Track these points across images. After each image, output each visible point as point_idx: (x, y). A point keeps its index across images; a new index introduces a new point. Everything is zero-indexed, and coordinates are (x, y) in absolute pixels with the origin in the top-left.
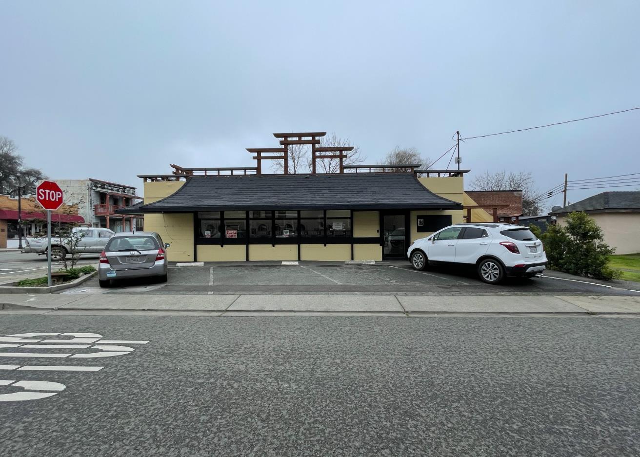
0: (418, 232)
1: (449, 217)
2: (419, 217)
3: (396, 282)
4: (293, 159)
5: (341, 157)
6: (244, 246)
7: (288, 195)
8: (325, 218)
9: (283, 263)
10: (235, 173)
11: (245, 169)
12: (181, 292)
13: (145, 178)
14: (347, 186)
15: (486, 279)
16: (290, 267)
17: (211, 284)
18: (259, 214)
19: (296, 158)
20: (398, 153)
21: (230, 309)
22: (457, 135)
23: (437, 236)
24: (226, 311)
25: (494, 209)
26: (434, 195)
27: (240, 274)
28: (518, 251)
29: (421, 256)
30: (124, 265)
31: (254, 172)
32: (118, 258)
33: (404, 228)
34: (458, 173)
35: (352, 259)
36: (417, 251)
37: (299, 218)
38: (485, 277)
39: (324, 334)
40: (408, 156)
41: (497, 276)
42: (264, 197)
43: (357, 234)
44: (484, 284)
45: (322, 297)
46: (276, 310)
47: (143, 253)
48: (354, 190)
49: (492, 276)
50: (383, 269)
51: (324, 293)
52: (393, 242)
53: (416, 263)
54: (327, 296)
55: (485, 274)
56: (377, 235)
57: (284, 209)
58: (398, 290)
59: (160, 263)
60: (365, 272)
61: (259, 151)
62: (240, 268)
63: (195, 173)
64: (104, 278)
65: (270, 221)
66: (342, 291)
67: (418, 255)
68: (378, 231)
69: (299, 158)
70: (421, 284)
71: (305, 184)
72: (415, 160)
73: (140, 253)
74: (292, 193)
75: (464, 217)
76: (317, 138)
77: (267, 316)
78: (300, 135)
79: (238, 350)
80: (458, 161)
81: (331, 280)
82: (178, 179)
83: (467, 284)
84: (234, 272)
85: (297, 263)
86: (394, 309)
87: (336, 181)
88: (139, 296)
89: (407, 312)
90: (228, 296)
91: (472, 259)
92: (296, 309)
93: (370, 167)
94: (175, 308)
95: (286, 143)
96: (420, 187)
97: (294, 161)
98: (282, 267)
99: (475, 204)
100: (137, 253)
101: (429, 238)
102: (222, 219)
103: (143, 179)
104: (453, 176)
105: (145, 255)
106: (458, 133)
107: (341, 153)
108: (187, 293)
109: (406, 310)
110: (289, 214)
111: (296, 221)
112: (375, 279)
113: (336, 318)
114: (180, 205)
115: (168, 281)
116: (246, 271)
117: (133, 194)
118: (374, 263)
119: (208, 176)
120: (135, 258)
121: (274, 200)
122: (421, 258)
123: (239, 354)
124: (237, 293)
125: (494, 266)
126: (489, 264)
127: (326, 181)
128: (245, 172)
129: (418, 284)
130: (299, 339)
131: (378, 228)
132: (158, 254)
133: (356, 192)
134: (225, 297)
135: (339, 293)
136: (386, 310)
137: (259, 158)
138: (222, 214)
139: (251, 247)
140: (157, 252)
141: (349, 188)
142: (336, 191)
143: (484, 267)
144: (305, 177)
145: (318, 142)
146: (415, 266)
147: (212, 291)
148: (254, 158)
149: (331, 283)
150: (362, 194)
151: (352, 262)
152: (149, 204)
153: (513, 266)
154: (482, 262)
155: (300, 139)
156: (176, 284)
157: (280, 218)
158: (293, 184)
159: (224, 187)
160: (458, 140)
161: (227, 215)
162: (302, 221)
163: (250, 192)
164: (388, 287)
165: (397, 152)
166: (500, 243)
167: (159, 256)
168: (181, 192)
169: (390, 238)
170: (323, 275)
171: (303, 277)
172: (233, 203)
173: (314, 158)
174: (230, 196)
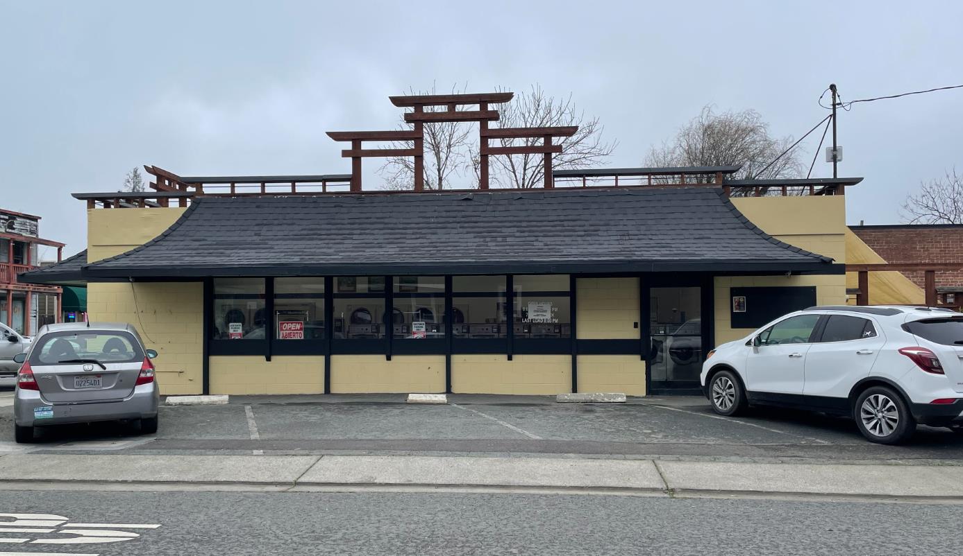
0: (733, 326)
1: (812, 291)
2: (735, 292)
3: (666, 437)
4: (436, 148)
5: (548, 151)
6: (321, 359)
7: (425, 241)
8: (510, 294)
9: (412, 397)
10: (301, 188)
11: (324, 180)
12: (195, 451)
13: (91, 199)
14: (562, 218)
15: (872, 432)
16: (428, 407)
17: (255, 436)
18: (354, 284)
19: (443, 146)
20: (709, 126)
21: (303, 479)
22: (830, 92)
23: (766, 337)
24: (297, 484)
25: (928, 272)
26: (769, 238)
27: (314, 418)
28: (940, 367)
29: (730, 382)
30: (71, 393)
31: (345, 187)
32: (57, 377)
33: (700, 320)
34: (834, 187)
35: (575, 390)
36: (722, 369)
37: (448, 294)
38: (869, 427)
39: (494, 518)
40: (736, 131)
41: (895, 425)
42: (369, 245)
43: (587, 331)
44: (867, 443)
45: (498, 461)
46: (398, 482)
47: (110, 367)
48: (577, 228)
49: (885, 427)
50: (641, 412)
51: (499, 454)
52: (674, 352)
53: (718, 398)
54: (505, 459)
55: (869, 420)
56: (634, 334)
57: (413, 273)
58: (665, 451)
59: (146, 389)
60: (598, 417)
61: (357, 138)
62: (312, 407)
63: (208, 189)
64: (26, 421)
65: (382, 301)
66: (539, 452)
67: (724, 378)
68: (636, 325)
69: (449, 146)
70: (720, 441)
71: (463, 213)
72: (754, 142)
73: (104, 368)
74: (434, 236)
75: (849, 291)
76: (491, 107)
77: (380, 493)
78: (452, 101)
79: (331, 536)
80: (834, 157)
81: (519, 430)
82: (163, 202)
83: (826, 443)
84: (303, 415)
85: (442, 398)
86: (645, 484)
87: (537, 207)
88: (106, 457)
89: (673, 490)
90: (295, 458)
91: (838, 387)
92: (440, 482)
93: (616, 173)
94: (191, 477)
95: (418, 120)
96: (736, 220)
97: (437, 154)
98: (408, 407)
99: (878, 259)
100: (97, 368)
101: (747, 339)
102: (270, 295)
103: (86, 201)
104: (820, 193)
105: (114, 373)
106: (833, 87)
107: (548, 141)
108: (208, 453)
109: (671, 486)
110: (424, 285)
111: (442, 300)
112: (618, 431)
113: (519, 496)
114: (177, 263)
115: (159, 430)
116: (328, 414)
117: (32, 232)
118: (624, 399)
119: (239, 195)
120: (92, 379)
121: (392, 251)
122: (730, 387)
123: (334, 541)
124: (315, 452)
125: (887, 402)
126: (876, 399)
127: (511, 208)
128: (324, 186)
129: (711, 441)
130: (445, 524)
131: (636, 317)
132: (142, 371)
133: (583, 233)
134: (290, 459)
135: (533, 454)
136: (629, 485)
137: (356, 156)
138: (270, 282)
139: (337, 360)
140: (138, 366)
141: (565, 223)
142: (533, 231)
143: (866, 406)
144: (464, 197)
145: (495, 116)
146: (718, 404)
147: (262, 448)
148: (345, 153)
149: (517, 437)
150: (597, 238)
151: (573, 397)
152: (105, 261)
153: (927, 401)
154: (862, 395)
155: (452, 108)
156: (179, 437)
157: (405, 294)
158: (436, 214)
159: (276, 222)
160: (834, 105)
161: (281, 286)
162: (456, 302)
163: (336, 232)
164: (643, 446)
165: (706, 123)
166: (900, 351)
167: (143, 375)
168: (174, 233)
169: (669, 342)
170: (501, 423)
171: (457, 425)
172: (296, 259)
173: (486, 152)
174: (288, 242)
